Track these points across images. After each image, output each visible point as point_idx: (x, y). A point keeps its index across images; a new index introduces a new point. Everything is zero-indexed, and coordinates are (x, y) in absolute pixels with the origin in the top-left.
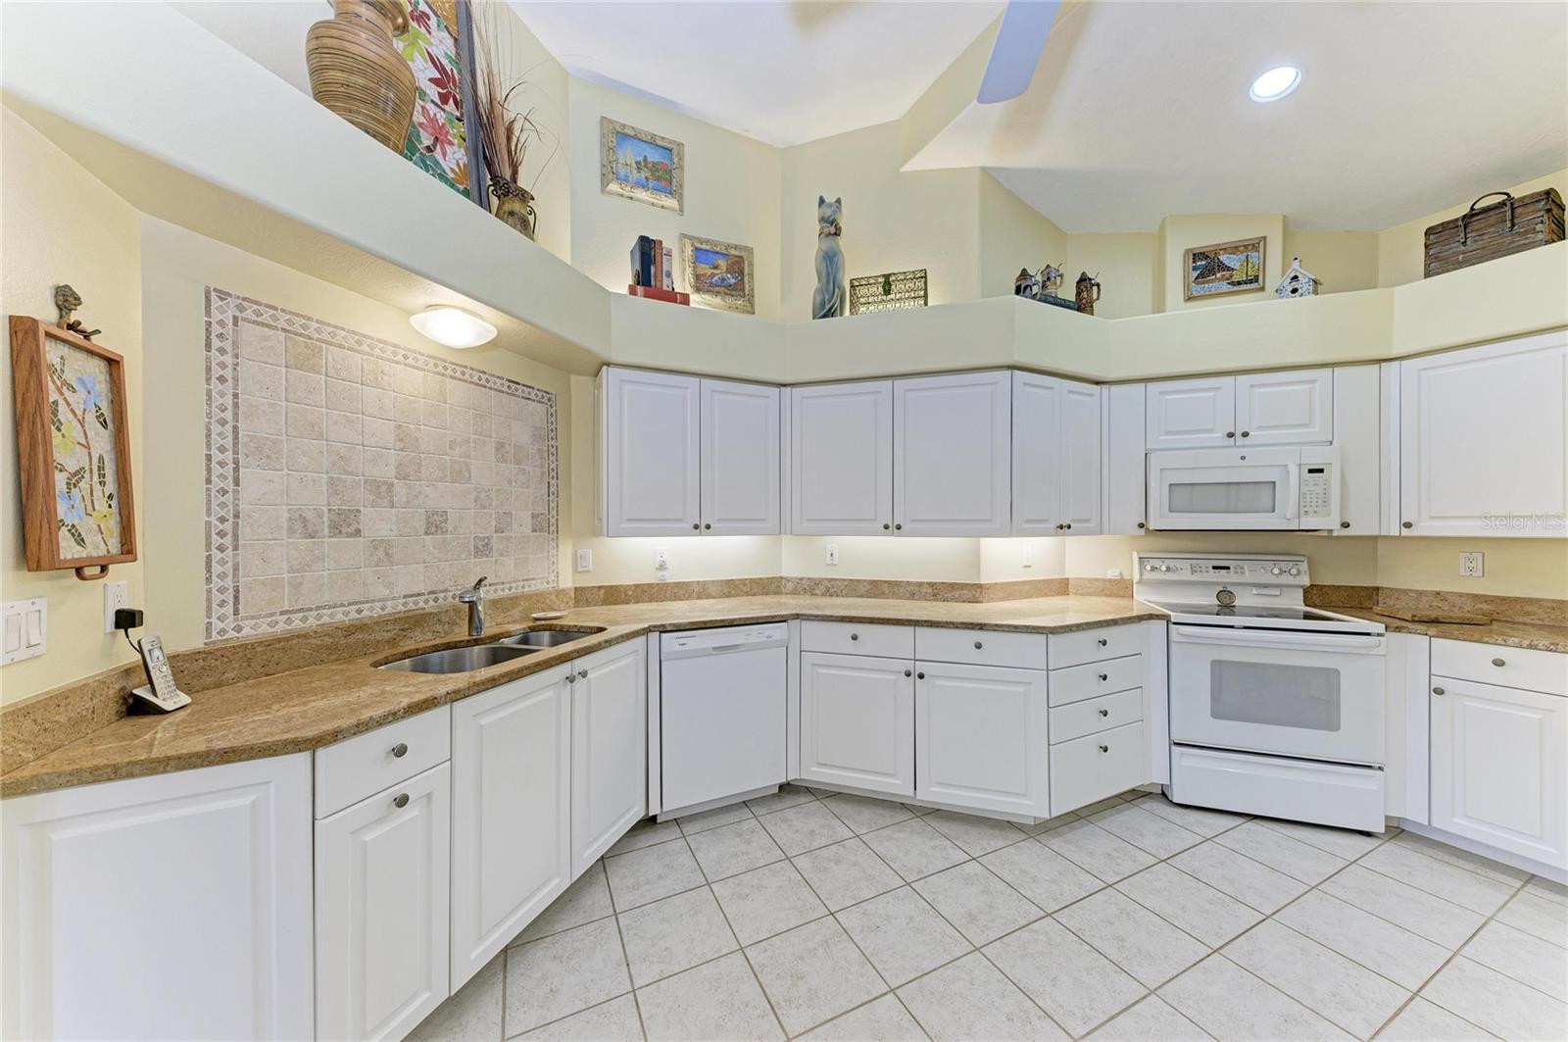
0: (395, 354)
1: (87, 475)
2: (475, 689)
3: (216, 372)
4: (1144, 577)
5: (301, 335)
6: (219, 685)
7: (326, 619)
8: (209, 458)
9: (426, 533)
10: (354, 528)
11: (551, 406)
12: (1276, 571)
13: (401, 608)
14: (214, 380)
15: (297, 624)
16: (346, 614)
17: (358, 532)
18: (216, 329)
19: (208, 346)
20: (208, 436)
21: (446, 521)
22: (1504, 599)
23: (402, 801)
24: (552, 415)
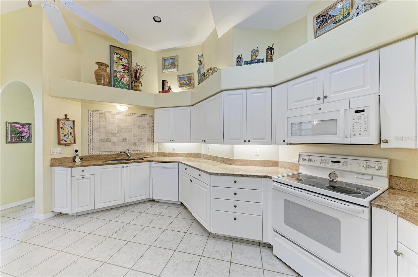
0: (117, 113)
1: (68, 134)
2: (99, 165)
3: (90, 120)
5: (102, 113)
6: (89, 160)
7: (105, 153)
8: (89, 131)
9: (123, 141)
10: (110, 140)
11: (152, 117)
12: (366, 166)
13: (118, 153)
14: (89, 121)
15: (100, 154)
16: (108, 153)
17: (110, 141)
18: (90, 115)
19: (89, 117)
20: (89, 129)
21: (127, 139)
23: (83, 178)
24: (152, 119)
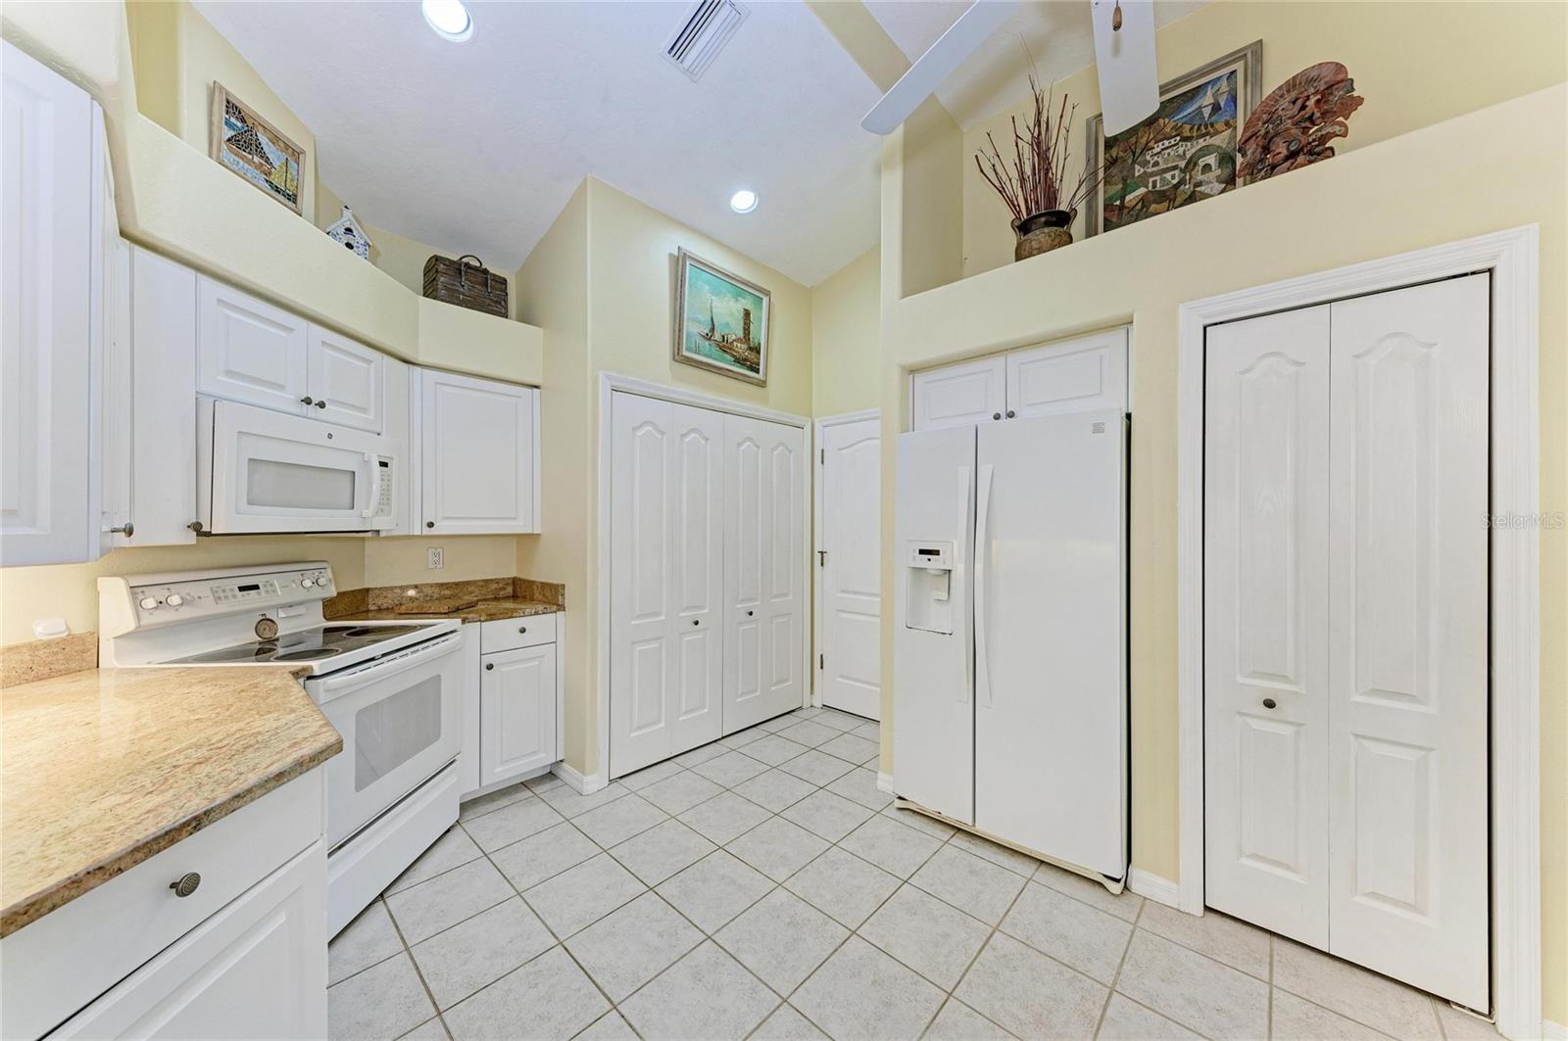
4: (144, 622)
12: (308, 583)
22: (457, 584)
